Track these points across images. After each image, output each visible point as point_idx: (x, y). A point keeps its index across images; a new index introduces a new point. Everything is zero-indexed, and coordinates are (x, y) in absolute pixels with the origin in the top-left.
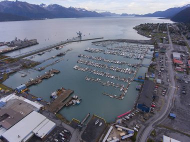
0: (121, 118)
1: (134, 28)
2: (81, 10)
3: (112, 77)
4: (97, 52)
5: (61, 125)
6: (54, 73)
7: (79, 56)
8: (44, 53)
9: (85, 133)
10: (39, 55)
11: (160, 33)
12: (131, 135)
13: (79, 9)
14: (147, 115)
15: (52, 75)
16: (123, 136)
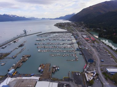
0: (85, 68)
1: (54, 25)
2: (14, 16)
3: (65, 51)
4: (44, 40)
5: (60, 83)
6: (27, 57)
7: (35, 44)
8: (6, 47)
9: (76, 81)
10: (3, 48)
11: (69, 27)
12: (96, 73)
13: (12, 15)
14: (94, 63)
15: (27, 59)
16: (93, 75)
